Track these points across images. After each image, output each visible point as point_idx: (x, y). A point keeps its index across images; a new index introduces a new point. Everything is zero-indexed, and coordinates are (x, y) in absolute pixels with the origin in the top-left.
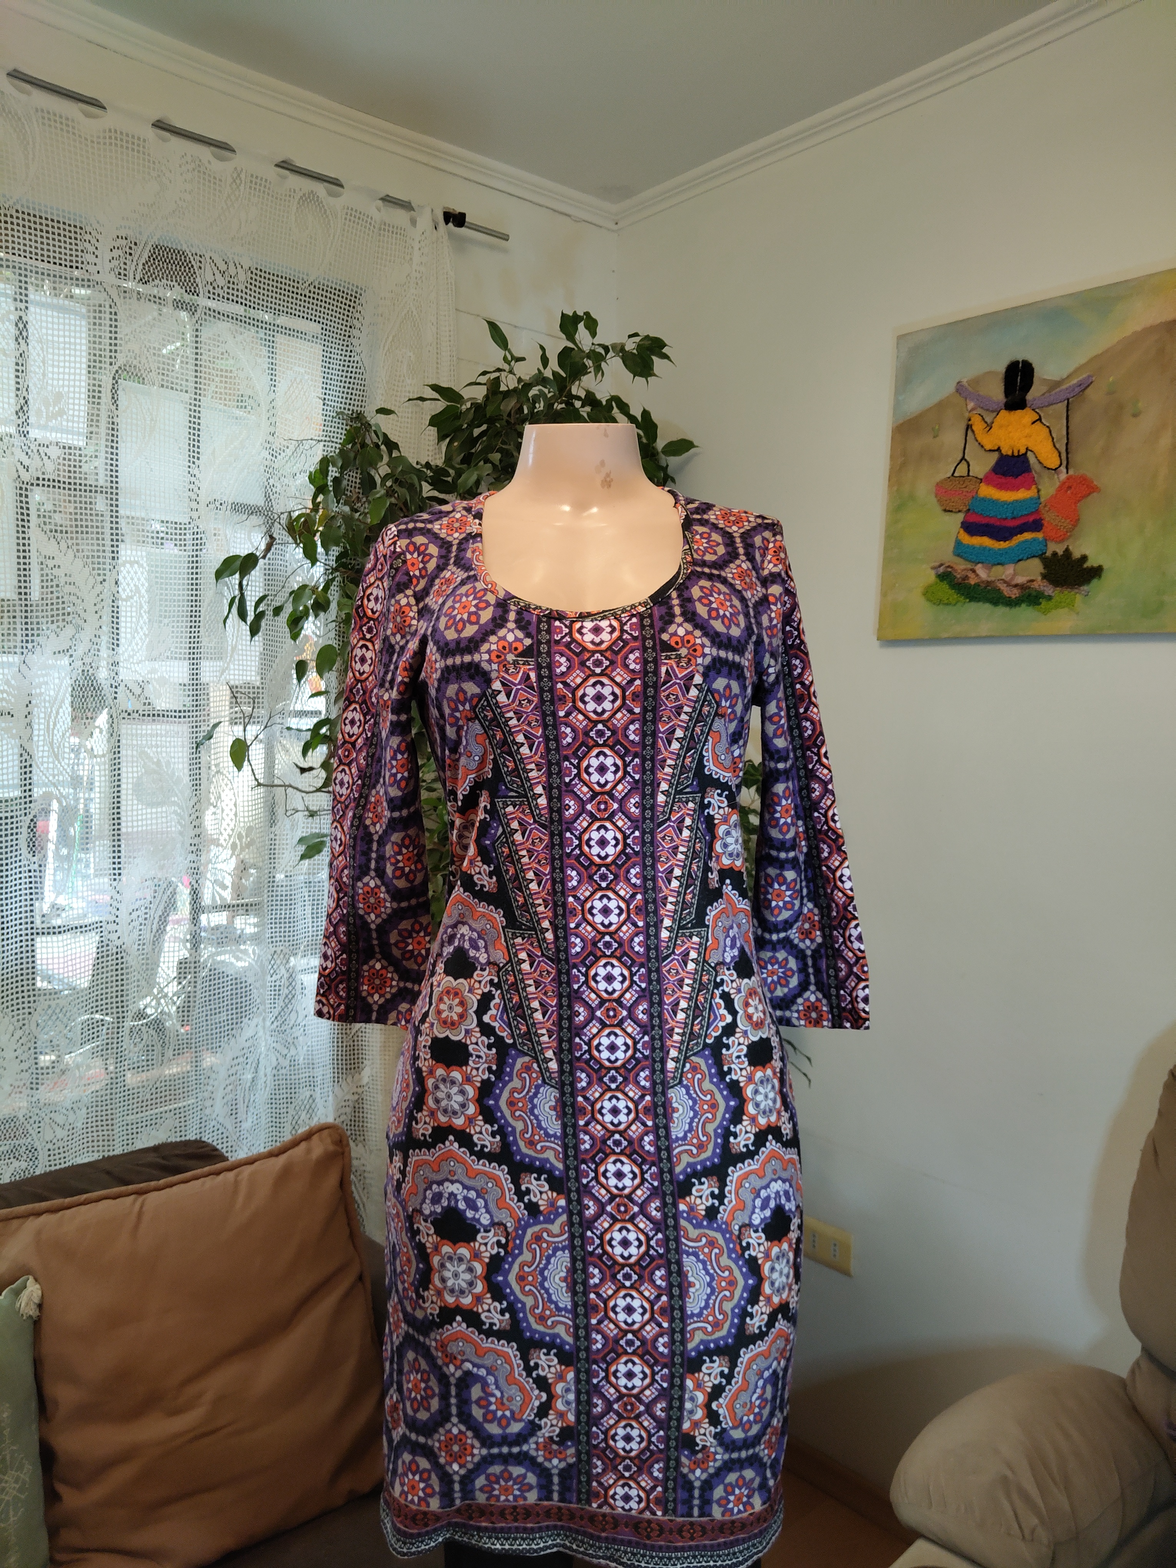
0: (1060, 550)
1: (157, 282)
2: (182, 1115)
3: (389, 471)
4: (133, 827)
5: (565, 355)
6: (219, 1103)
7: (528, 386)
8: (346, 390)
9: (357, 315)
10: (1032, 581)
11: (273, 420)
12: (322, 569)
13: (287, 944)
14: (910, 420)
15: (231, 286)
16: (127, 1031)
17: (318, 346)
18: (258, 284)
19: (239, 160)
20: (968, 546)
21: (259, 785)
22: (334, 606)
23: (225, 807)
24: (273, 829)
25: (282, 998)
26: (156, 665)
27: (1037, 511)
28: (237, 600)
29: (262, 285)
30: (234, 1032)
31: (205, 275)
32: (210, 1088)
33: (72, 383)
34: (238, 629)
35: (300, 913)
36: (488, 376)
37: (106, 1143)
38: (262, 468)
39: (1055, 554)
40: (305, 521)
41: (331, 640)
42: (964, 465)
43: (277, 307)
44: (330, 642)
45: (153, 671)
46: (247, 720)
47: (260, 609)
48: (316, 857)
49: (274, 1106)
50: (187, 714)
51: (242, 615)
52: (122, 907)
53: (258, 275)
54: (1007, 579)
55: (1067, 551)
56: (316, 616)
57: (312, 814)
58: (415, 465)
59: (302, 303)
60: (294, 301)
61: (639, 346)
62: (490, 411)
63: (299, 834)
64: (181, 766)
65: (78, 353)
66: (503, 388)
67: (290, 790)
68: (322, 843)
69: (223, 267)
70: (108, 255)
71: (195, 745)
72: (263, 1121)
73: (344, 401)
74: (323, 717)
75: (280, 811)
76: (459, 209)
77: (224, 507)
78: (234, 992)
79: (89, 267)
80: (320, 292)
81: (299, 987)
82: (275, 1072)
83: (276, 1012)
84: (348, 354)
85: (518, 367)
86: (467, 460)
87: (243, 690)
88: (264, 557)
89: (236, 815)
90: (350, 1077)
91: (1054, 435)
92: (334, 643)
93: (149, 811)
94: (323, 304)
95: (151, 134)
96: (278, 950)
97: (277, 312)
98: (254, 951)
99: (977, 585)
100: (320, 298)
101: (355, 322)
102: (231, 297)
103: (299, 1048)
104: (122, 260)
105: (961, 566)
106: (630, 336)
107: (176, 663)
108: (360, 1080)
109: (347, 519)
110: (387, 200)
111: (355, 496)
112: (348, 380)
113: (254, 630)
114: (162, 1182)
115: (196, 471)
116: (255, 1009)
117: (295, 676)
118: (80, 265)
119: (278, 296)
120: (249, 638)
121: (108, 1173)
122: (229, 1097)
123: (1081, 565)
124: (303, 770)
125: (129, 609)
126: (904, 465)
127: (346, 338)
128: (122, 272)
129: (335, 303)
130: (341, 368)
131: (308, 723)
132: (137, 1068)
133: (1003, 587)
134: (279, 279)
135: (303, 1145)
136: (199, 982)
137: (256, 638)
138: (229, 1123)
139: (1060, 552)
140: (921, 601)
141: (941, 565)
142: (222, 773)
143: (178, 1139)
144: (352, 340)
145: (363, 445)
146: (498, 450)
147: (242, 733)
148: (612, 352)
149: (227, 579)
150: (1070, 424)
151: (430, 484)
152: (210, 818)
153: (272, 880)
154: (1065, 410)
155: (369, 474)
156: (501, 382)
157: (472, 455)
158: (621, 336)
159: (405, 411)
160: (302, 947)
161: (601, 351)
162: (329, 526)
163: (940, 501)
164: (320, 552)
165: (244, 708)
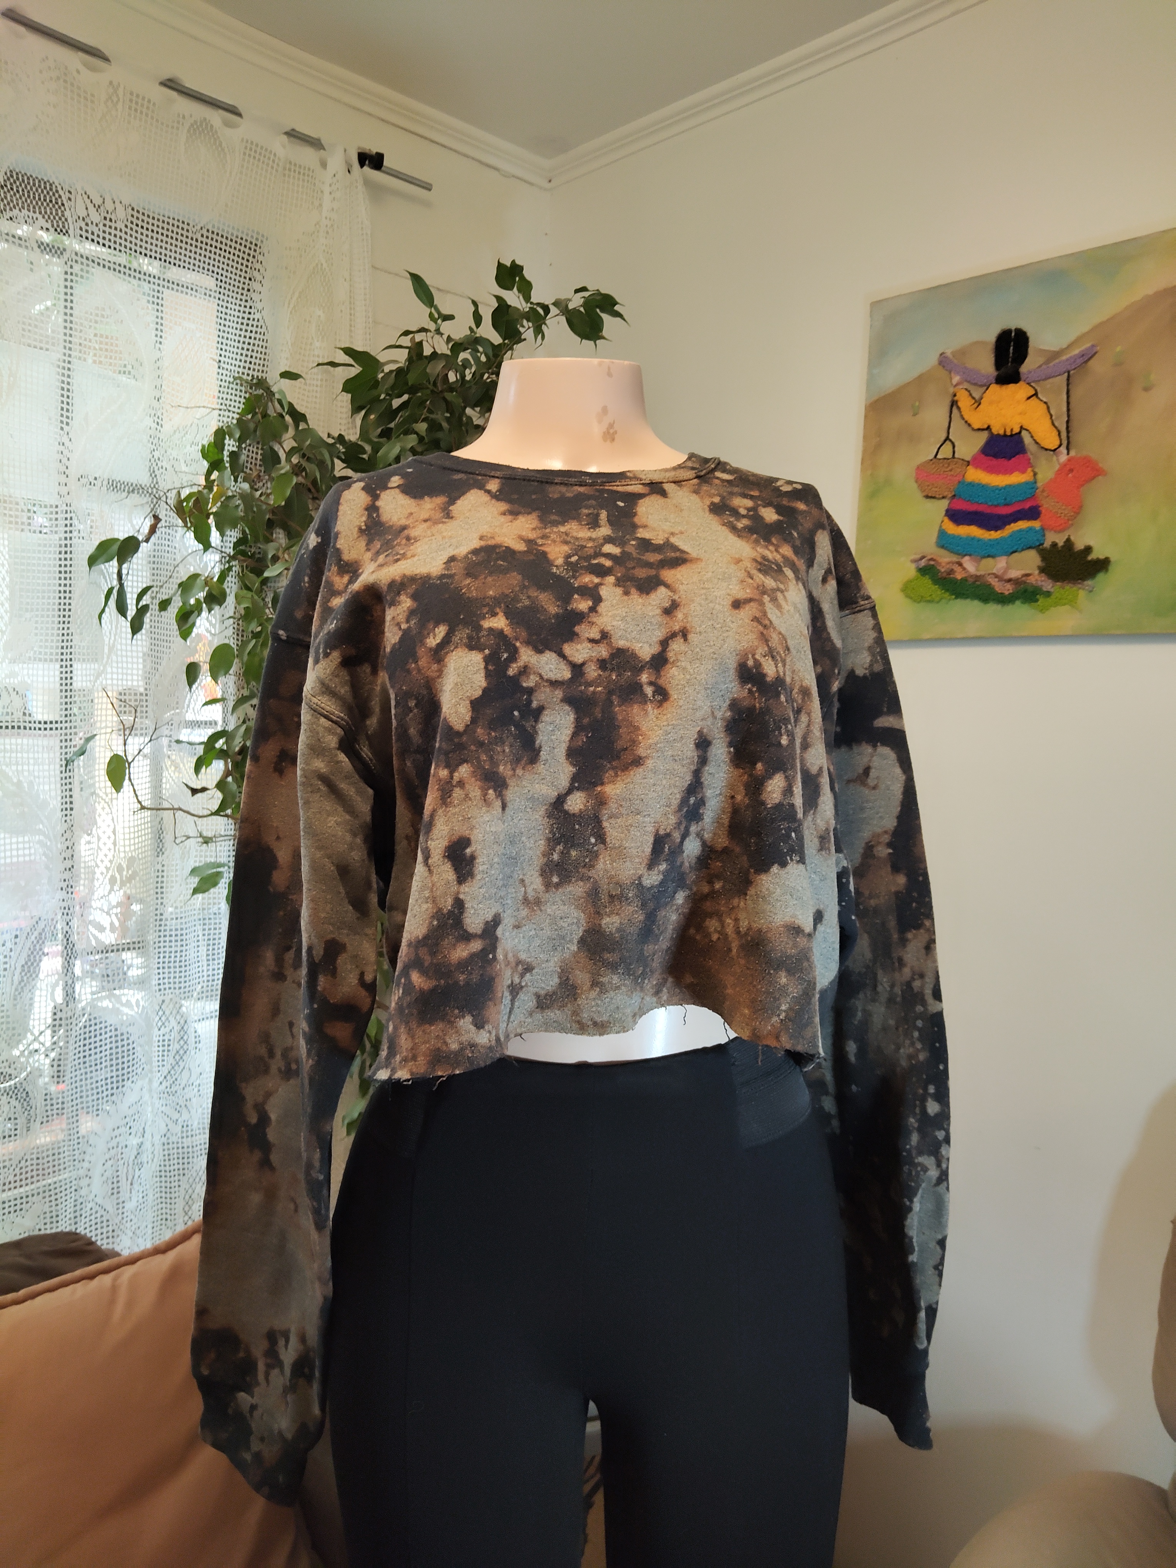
0: (1060, 540)
1: (16, 212)
2: (53, 1198)
3: (296, 445)
5: (499, 313)
6: (97, 1181)
7: (457, 347)
8: (245, 352)
9: (258, 266)
10: (1028, 575)
11: (159, 382)
12: (217, 557)
13: (177, 991)
14: (884, 397)
15: (107, 223)
17: (212, 300)
18: (140, 223)
19: (112, 73)
20: (954, 537)
21: (143, 808)
22: (231, 600)
23: (101, 835)
24: (160, 859)
25: (172, 1053)
26: (16, 668)
27: (1033, 497)
28: (115, 592)
29: (145, 226)
30: (114, 1097)
31: (76, 209)
32: (86, 1165)
34: (117, 625)
35: (193, 955)
36: (411, 336)
38: (145, 438)
39: (1054, 545)
40: (197, 501)
41: (229, 638)
43: (163, 251)
44: (226, 641)
45: (13, 675)
46: (127, 732)
47: (143, 603)
48: (212, 890)
49: (163, 1179)
50: (54, 726)
51: (122, 609)
53: (140, 212)
54: (1000, 573)
55: (1068, 540)
56: (210, 611)
57: (207, 841)
58: (325, 437)
59: (193, 249)
60: (184, 245)
61: (587, 303)
62: (411, 379)
63: (192, 864)
64: (47, 787)
66: (427, 351)
67: (179, 814)
68: (219, 875)
69: (98, 201)
71: (64, 763)
72: (151, 1197)
73: (242, 364)
74: (219, 728)
75: (168, 838)
76: (374, 149)
77: (97, 482)
78: (114, 1051)
80: (215, 237)
81: (192, 1040)
82: (164, 1140)
83: (165, 1071)
84: (247, 310)
85: (445, 326)
86: (387, 434)
87: (123, 698)
88: (147, 540)
89: (115, 844)
91: (1052, 412)
92: (232, 643)
94: (218, 251)
96: (167, 998)
98: (137, 1001)
99: (964, 580)
100: (214, 244)
102: (107, 236)
103: (193, 1111)
105: (945, 559)
106: (577, 291)
107: (41, 666)
109: (246, 498)
110: (292, 134)
111: (255, 473)
112: (247, 340)
113: (136, 626)
114: (22, 1292)
115: (65, 439)
116: (139, 1070)
117: (185, 680)
119: (165, 239)
120: (130, 636)
122: (109, 1174)
123: (1086, 557)
124: (194, 791)
126: (879, 446)
127: (245, 292)
129: (232, 251)
130: (239, 326)
131: (202, 735)
133: (994, 582)
136: (72, 1042)
137: (138, 636)
138: (110, 1206)
139: (1060, 543)
140: (900, 598)
141: (923, 557)
142: (98, 796)
144: (251, 294)
145: (265, 415)
146: (424, 420)
147: (122, 748)
148: (554, 310)
149: (102, 566)
150: (1071, 400)
151: (343, 461)
152: (84, 848)
153: (160, 917)
154: (1065, 383)
155: (272, 449)
156: (424, 343)
157: (391, 429)
158: (566, 292)
159: (314, 378)
160: (195, 994)
161: (541, 311)
162: (224, 506)
163: (921, 487)
164: (215, 537)
165: (124, 718)
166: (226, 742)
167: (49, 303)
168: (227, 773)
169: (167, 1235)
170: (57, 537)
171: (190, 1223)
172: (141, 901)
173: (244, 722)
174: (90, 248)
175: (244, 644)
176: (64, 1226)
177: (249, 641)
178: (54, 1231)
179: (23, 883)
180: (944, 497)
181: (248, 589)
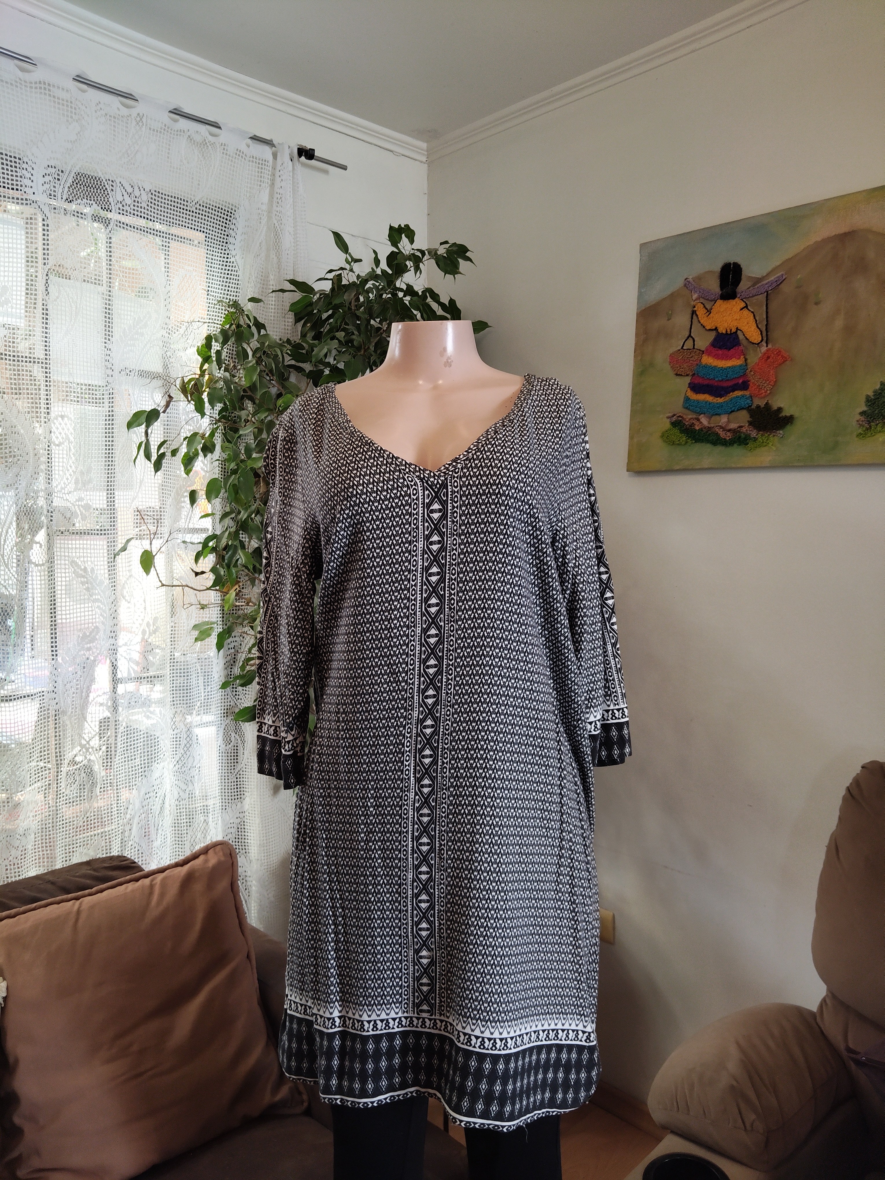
0: (762, 403)
1: (79, 201)
3: (259, 346)
4: (66, 619)
5: (392, 258)
6: (135, 828)
7: (364, 279)
8: (224, 284)
9: (232, 227)
10: (742, 427)
11: (168, 307)
12: (208, 420)
13: (185, 706)
14: (650, 307)
15: (136, 204)
16: (64, 774)
17: (203, 250)
18: (156, 203)
19: (140, 108)
22: (218, 448)
23: (136, 603)
25: (182, 746)
28: (143, 445)
29: (160, 204)
30: (146, 773)
31: (116, 196)
32: (128, 816)
33: (15, 279)
34: (145, 466)
36: (334, 274)
37: (50, 860)
38: (161, 344)
40: (195, 384)
41: (216, 474)
42: (690, 341)
43: (171, 220)
44: (216, 476)
47: (161, 451)
48: (208, 640)
49: (177, 829)
50: (106, 532)
52: (60, 680)
53: (156, 195)
55: (767, 404)
56: (205, 456)
57: (203, 607)
58: (278, 341)
59: (191, 218)
60: (184, 216)
61: (448, 252)
62: (335, 300)
63: (193, 622)
64: (102, 572)
65: (19, 256)
66: (344, 282)
67: (186, 589)
68: (210, 630)
69: (130, 190)
70: (42, 180)
71: (113, 556)
72: (169, 840)
73: (223, 292)
74: (210, 533)
75: (179, 605)
76: (309, 146)
77: (132, 374)
78: (146, 743)
79: (26, 189)
80: (204, 209)
81: (194, 739)
82: (177, 803)
84: (226, 256)
85: (356, 266)
86: (318, 337)
87: (148, 513)
88: (164, 412)
89: (145, 608)
90: (234, 805)
91: (757, 318)
92: (219, 477)
93: (78, 606)
94: (206, 218)
95: (74, 86)
96: (179, 710)
97: (170, 224)
98: (160, 711)
100: (204, 213)
102: (136, 213)
103: (196, 785)
104: (52, 184)
106: (441, 244)
107: (98, 494)
108: (242, 807)
109: (227, 382)
110: (255, 138)
111: (232, 365)
112: (226, 276)
113: (158, 466)
114: (94, 889)
116: (162, 756)
117: (188, 502)
118: (19, 188)
119: (172, 212)
120: (153, 473)
121: (53, 883)
122: (143, 823)
123: (778, 415)
124: (197, 574)
125: (61, 452)
126: (645, 340)
127: (224, 244)
128: (53, 193)
129: (216, 217)
130: (220, 267)
131: (200, 538)
132: (71, 803)
134: (173, 199)
135: (202, 857)
136: (119, 736)
137: (159, 473)
138: (143, 843)
139: (762, 405)
140: (660, 442)
141: (674, 415)
142: (134, 577)
143: (104, 856)
144: (228, 245)
145: (239, 326)
147: (149, 546)
148: (427, 255)
149: (136, 429)
150: (769, 310)
151: (290, 355)
153: (173, 657)
154: (765, 299)
155: (243, 348)
156: (343, 278)
157: (321, 335)
158: (435, 243)
159: (270, 300)
160: (195, 710)
161: (419, 255)
162: (213, 387)
163: (673, 368)
164: (207, 407)
166: (216, 542)
168: (217, 562)
173: (227, 529)
175: (226, 478)
177: (229, 476)
178: (108, 855)
181: (229, 441)
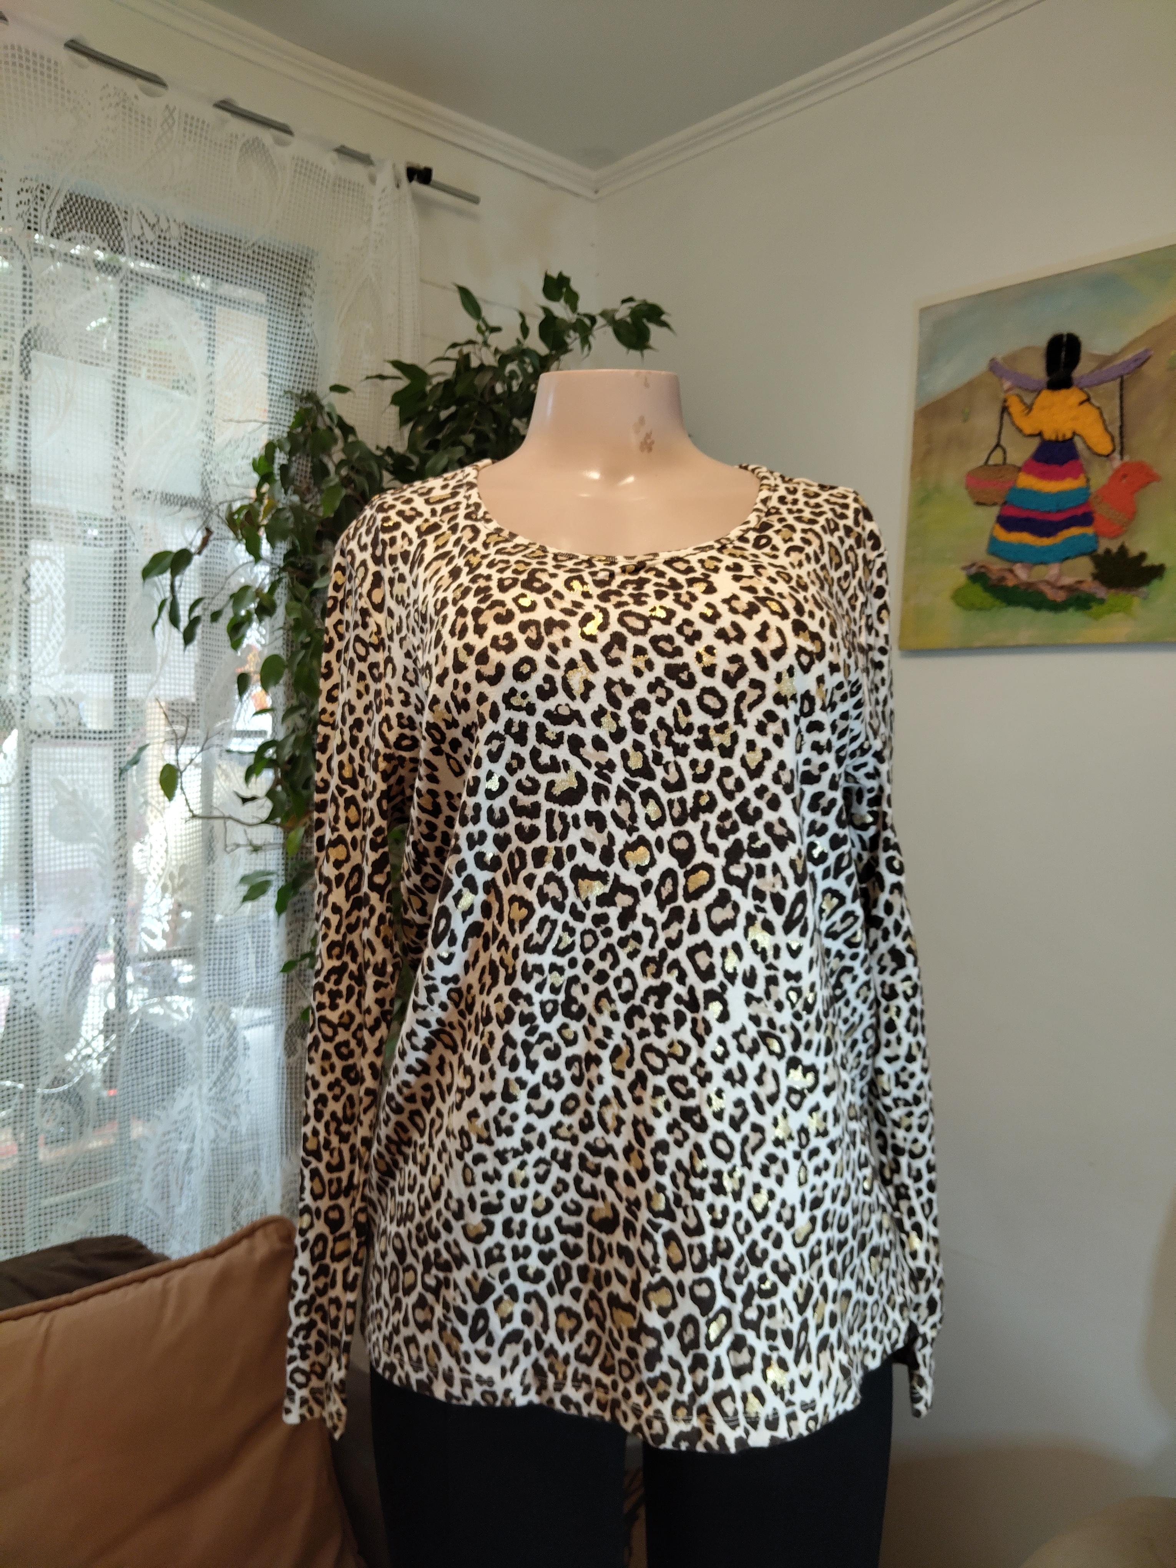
0: (1114, 546)
1: (73, 231)
2: (104, 1202)
3: (345, 457)
4: (47, 868)
5: (546, 324)
6: (147, 1186)
7: (505, 359)
8: (295, 366)
9: (308, 281)
10: (1080, 582)
11: (211, 397)
12: (267, 568)
13: (227, 998)
14: (934, 403)
15: (162, 241)
17: (263, 315)
18: (193, 240)
19: (168, 97)
20: (1006, 544)
21: (194, 816)
22: (280, 611)
23: (153, 843)
24: (211, 867)
25: (221, 1060)
26: (72, 678)
27: (1086, 503)
28: (168, 604)
29: (198, 243)
30: (165, 1103)
31: (131, 227)
32: (137, 1169)
34: (170, 636)
35: (242, 962)
36: (458, 349)
37: (14, 1238)
38: (198, 452)
39: (1108, 551)
40: (248, 514)
41: (279, 649)
43: (216, 268)
44: (276, 652)
45: (68, 685)
46: (179, 742)
47: (196, 613)
48: (263, 899)
49: (212, 1184)
50: (108, 735)
51: (174, 620)
52: (32, 962)
53: (193, 230)
54: (1052, 580)
55: (1122, 547)
56: (260, 620)
57: (256, 849)
58: (374, 450)
59: (245, 265)
60: (236, 262)
61: (633, 313)
62: (459, 390)
63: (241, 871)
64: (101, 796)
66: (475, 363)
67: (230, 823)
68: (267, 883)
69: (153, 220)
70: (15, 199)
71: (118, 772)
72: (200, 1203)
73: (292, 378)
74: (269, 737)
75: (219, 846)
76: (422, 164)
77: (152, 496)
78: (165, 1057)
80: (266, 253)
81: (240, 1047)
82: (213, 1146)
83: (214, 1077)
84: (298, 325)
85: (493, 338)
86: (434, 446)
87: (175, 708)
88: (199, 553)
89: (167, 851)
91: (1106, 417)
92: (282, 653)
93: (64, 848)
94: (269, 267)
95: (64, 56)
96: (217, 1005)
97: (217, 277)
98: (188, 1008)
99: (1016, 587)
100: (265, 260)
101: (306, 289)
103: (242, 1117)
104: (32, 205)
105: (996, 566)
106: (624, 301)
107: (96, 676)
109: (296, 510)
110: (343, 151)
111: (305, 486)
112: (297, 355)
113: (188, 637)
114: (76, 1294)
115: (120, 454)
116: (190, 1076)
117: (236, 690)
119: (217, 256)
120: (182, 647)
122: (159, 1178)
123: (1140, 564)
124: (245, 800)
127: (295, 307)
129: (283, 266)
130: (289, 341)
131: (252, 745)
132: (55, 1141)
134: (219, 237)
135: (245, 1244)
136: (124, 1047)
137: (190, 647)
138: (160, 1210)
139: (1114, 549)
140: (950, 605)
141: (973, 565)
142: (150, 803)
143: (99, 1234)
144: (301, 309)
145: (315, 428)
146: (472, 431)
147: (174, 757)
148: (600, 321)
149: (156, 579)
150: (1125, 405)
151: (391, 473)
152: (137, 857)
153: (210, 925)
154: (1117, 388)
155: (321, 462)
156: (472, 357)
157: (438, 441)
158: (612, 302)
159: (363, 391)
160: (244, 1001)
161: (587, 322)
162: (275, 518)
163: (972, 494)
164: (265, 548)
165: (177, 727)
166: (276, 752)
167: (104, 320)
168: (277, 782)
169: (216, 1241)
170: (112, 549)
171: (238, 1229)
172: (191, 909)
173: (293, 731)
174: (144, 265)
175: (293, 655)
176: (115, 1229)
177: (298, 652)
178: (105, 1234)
179: (77, 890)
180: (995, 504)
181: (298, 599)
